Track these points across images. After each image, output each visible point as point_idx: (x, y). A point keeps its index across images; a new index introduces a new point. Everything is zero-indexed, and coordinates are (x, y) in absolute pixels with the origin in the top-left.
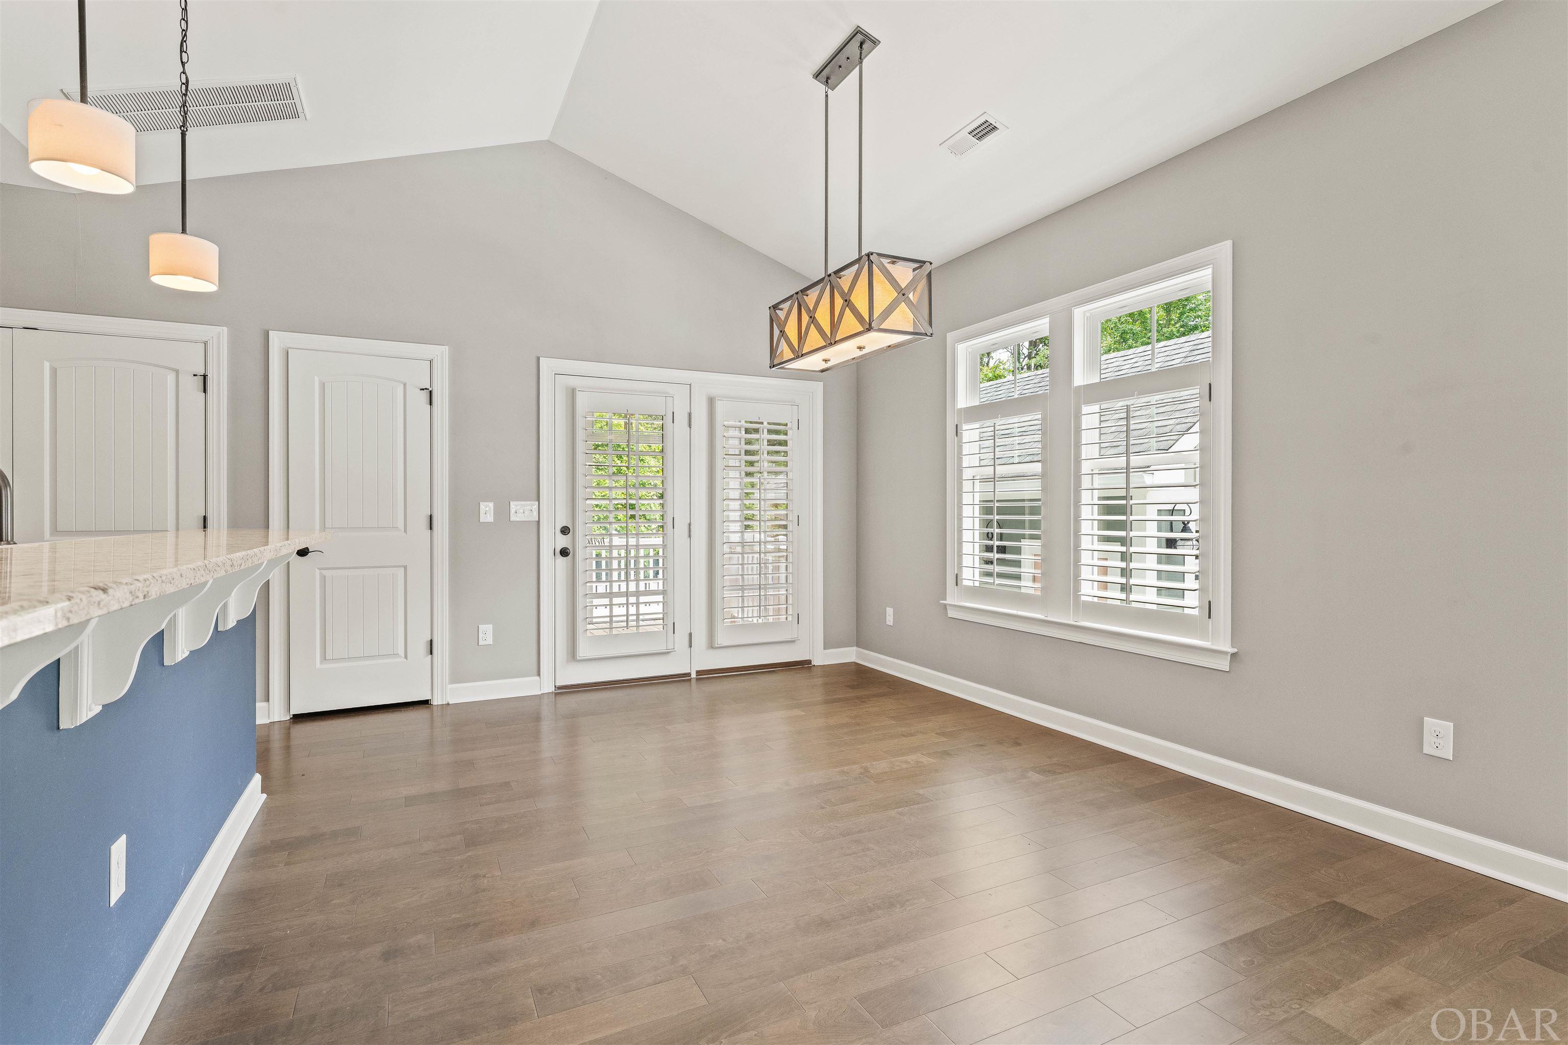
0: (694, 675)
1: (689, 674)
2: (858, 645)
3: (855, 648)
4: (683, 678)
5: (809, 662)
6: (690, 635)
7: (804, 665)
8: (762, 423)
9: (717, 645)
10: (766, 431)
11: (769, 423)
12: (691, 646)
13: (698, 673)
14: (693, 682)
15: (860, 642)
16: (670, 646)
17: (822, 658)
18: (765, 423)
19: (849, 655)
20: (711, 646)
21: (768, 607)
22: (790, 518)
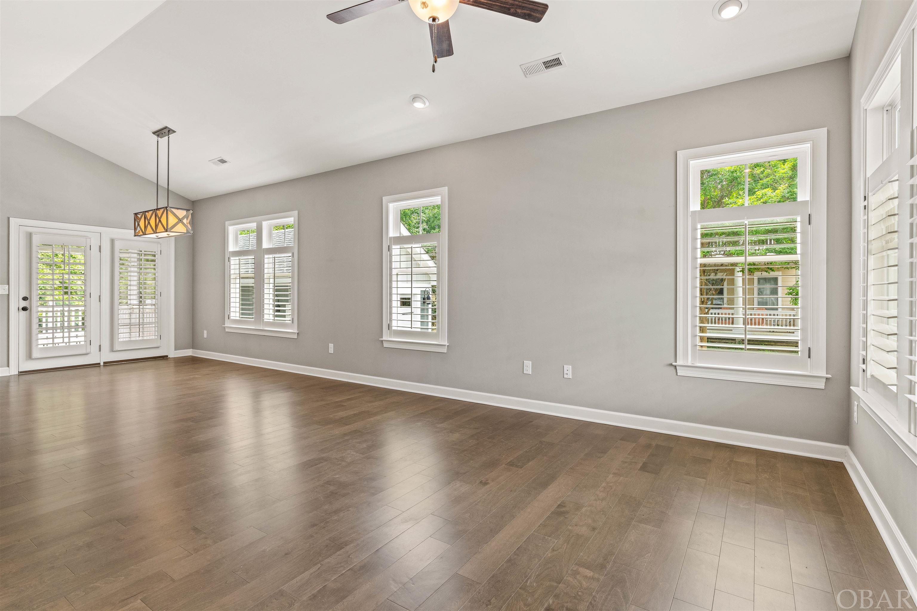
0: (102, 364)
1: (99, 364)
2: (193, 348)
3: (191, 349)
4: (97, 365)
5: (167, 356)
6: (100, 346)
7: (164, 358)
8: (142, 251)
9: (115, 350)
10: (143, 255)
11: (145, 251)
12: (100, 351)
13: (105, 363)
14: (102, 367)
15: (194, 346)
16: (88, 351)
17: (173, 354)
18: (143, 251)
19: (189, 353)
20: (112, 350)
21: (144, 332)
22: (156, 293)
